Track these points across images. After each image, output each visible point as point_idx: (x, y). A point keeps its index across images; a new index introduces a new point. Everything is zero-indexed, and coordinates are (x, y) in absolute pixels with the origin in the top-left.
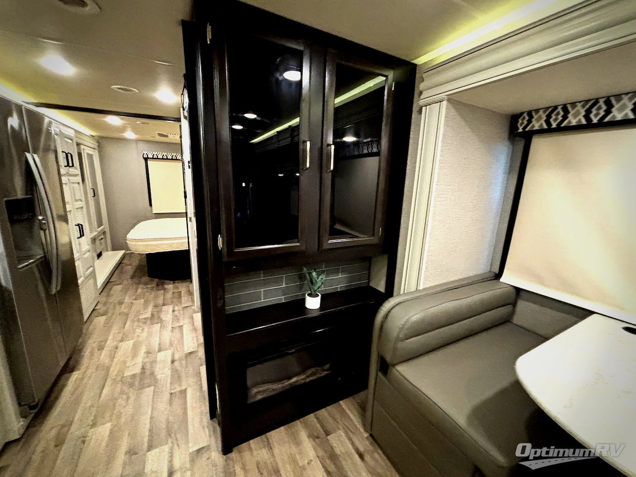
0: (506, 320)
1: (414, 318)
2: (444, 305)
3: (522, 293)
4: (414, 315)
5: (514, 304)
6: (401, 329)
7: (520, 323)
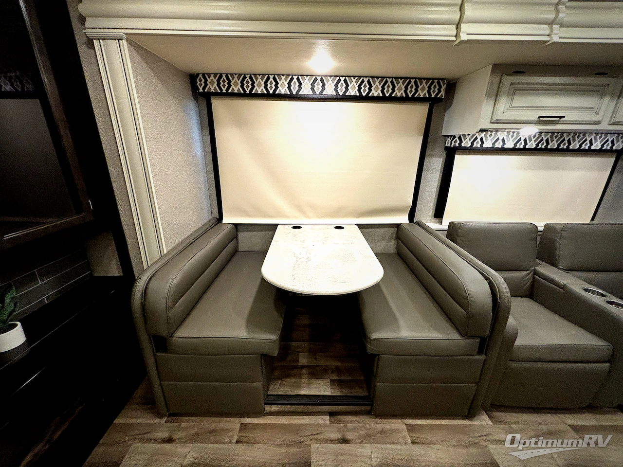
0: (236, 251)
1: (175, 282)
2: (194, 258)
3: (239, 227)
4: (174, 278)
5: (236, 237)
6: (167, 298)
7: (244, 250)
